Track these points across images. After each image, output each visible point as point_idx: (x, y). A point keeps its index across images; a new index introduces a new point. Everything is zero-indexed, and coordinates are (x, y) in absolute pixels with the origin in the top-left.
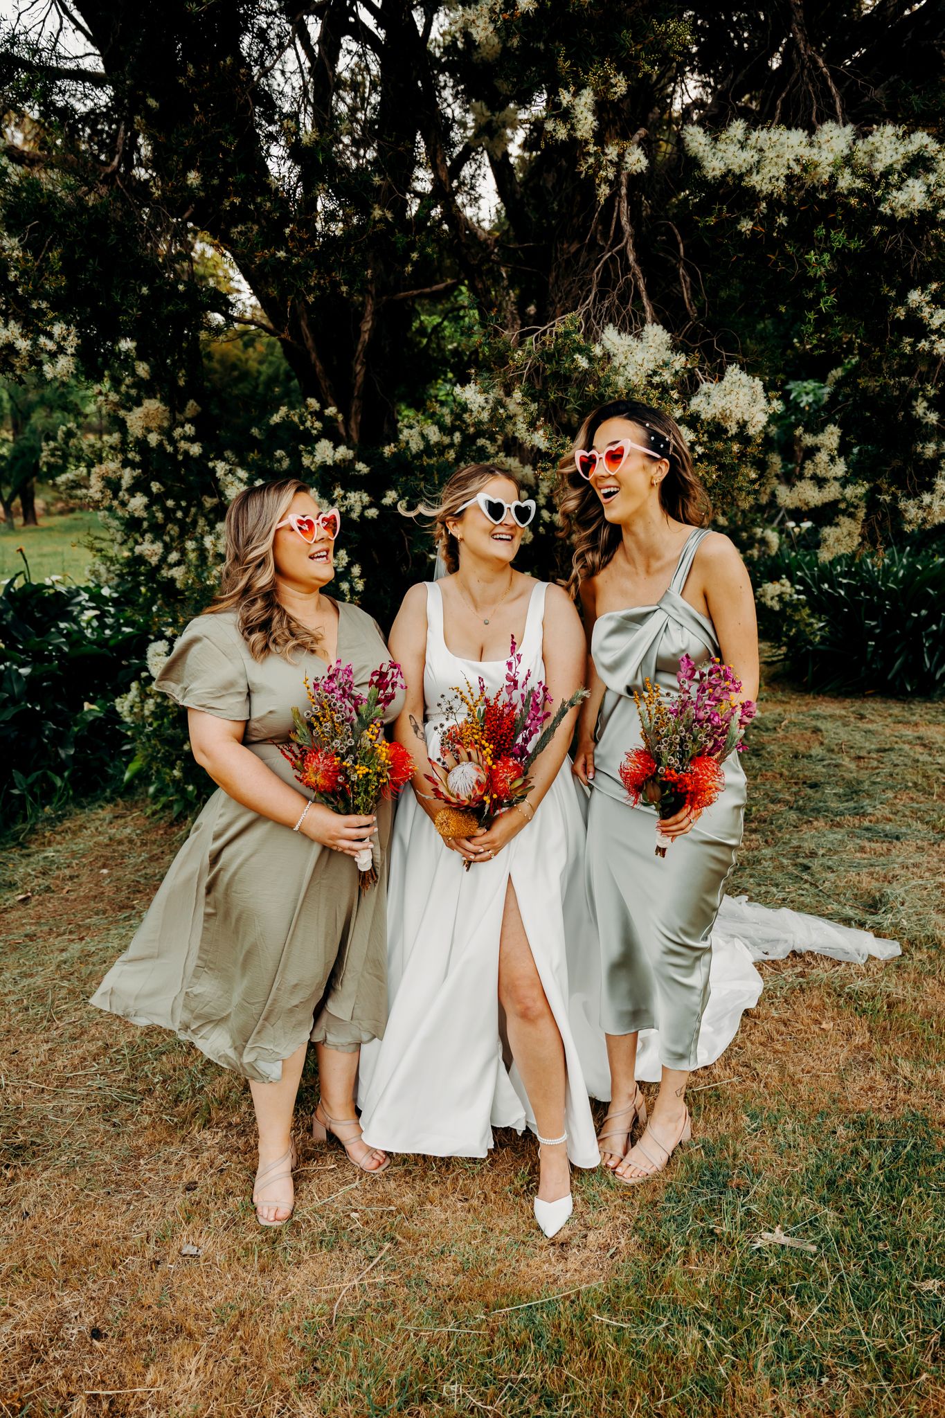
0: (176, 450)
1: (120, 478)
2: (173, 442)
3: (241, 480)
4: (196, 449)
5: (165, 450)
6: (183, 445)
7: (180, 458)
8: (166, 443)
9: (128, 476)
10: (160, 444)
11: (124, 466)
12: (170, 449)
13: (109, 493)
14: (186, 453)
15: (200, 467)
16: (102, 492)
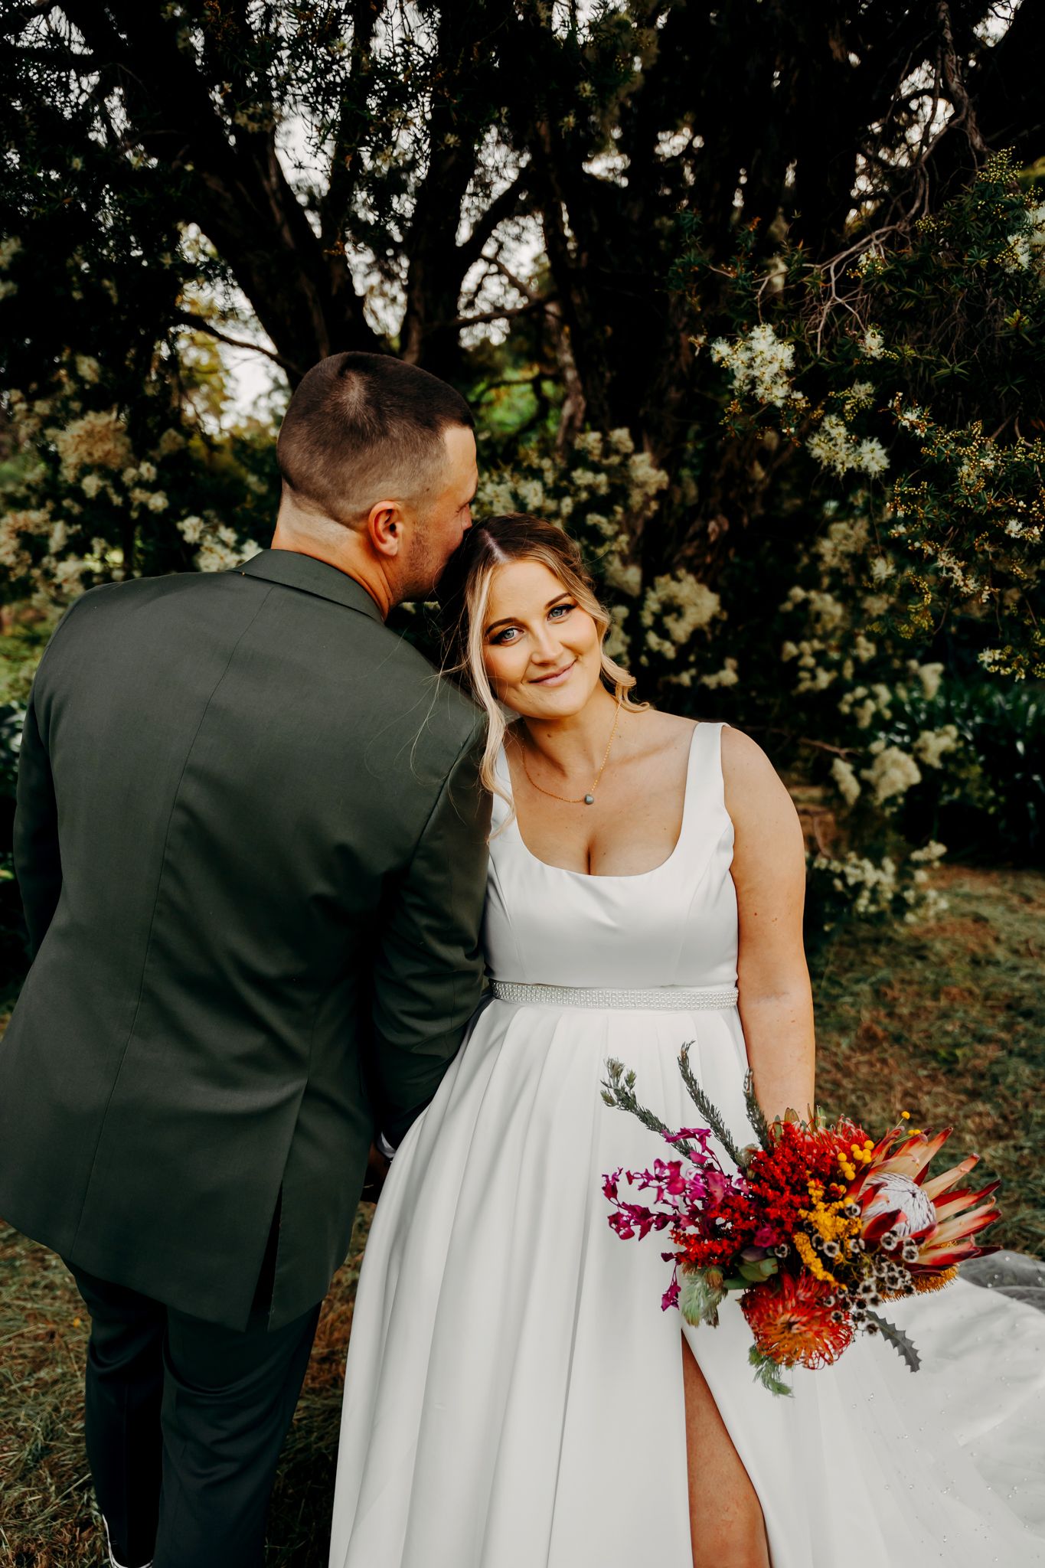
0: (128, 503)
1: (47, 536)
2: (122, 489)
3: (225, 544)
4: (158, 502)
5: (109, 501)
6: (138, 495)
7: (134, 515)
8: (111, 491)
9: (58, 534)
10: (102, 493)
11: (54, 517)
12: (117, 500)
13: (27, 556)
14: (143, 507)
15: (164, 526)
16: (17, 555)
